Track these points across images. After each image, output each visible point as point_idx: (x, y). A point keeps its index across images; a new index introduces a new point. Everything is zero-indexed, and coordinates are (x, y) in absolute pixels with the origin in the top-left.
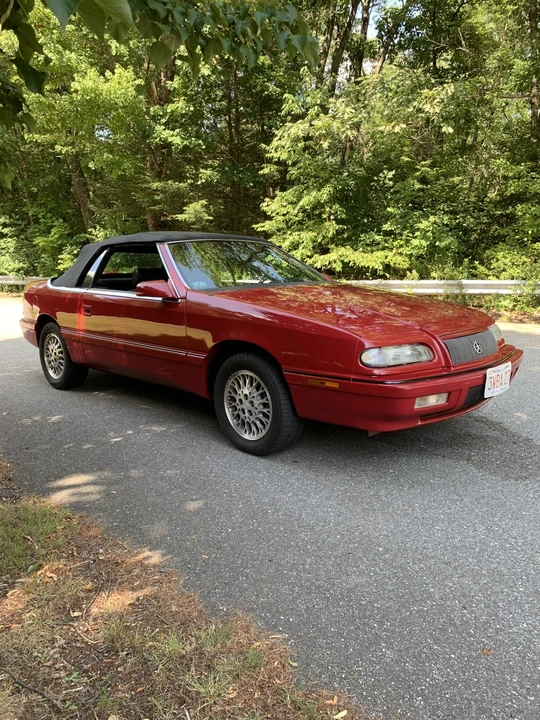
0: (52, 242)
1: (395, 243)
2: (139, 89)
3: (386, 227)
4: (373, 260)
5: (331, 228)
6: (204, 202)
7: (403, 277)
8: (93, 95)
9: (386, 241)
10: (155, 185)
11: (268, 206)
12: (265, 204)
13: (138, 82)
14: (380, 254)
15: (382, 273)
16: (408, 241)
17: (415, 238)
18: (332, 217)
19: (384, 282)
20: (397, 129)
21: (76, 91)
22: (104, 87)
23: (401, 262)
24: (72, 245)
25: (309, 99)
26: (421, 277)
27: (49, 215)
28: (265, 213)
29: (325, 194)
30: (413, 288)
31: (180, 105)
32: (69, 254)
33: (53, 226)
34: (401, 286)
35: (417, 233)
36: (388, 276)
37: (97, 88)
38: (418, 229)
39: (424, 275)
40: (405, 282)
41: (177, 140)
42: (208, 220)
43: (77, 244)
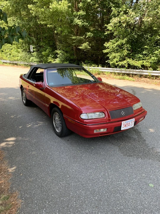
0: (46, 53)
1: (147, 58)
2: (69, 7)
3: (144, 52)
4: (138, 64)
5: (125, 52)
6: (88, 43)
7: (148, 69)
8: (56, 9)
9: (144, 57)
10: (74, 38)
11: (106, 45)
12: (105, 44)
13: (69, 4)
14: (141, 62)
15: (141, 68)
16: (151, 57)
17: (153, 56)
18: (126, 49)
19: (142, 70)
20: (149, 20)
21: (51, 8)
22: (59, 7)
23: (148, 64)
24: (52, 54)
25: (120, 9)
26: (154, 70)
27: (46, 45)
28: (105, 47)
29: (124, 41)
30: (150, 73)
31: (81, 13)
32: (51, 57)
33: (47, 48)
34: (147, 72)
35: (154, 55)
36: (143, 69)
37: (57, 7)
38: (155, 54)
39: (155, 69)
40: (148, 71)
41: (80, 23)
42: (89, 48)
43: (53, 54)
